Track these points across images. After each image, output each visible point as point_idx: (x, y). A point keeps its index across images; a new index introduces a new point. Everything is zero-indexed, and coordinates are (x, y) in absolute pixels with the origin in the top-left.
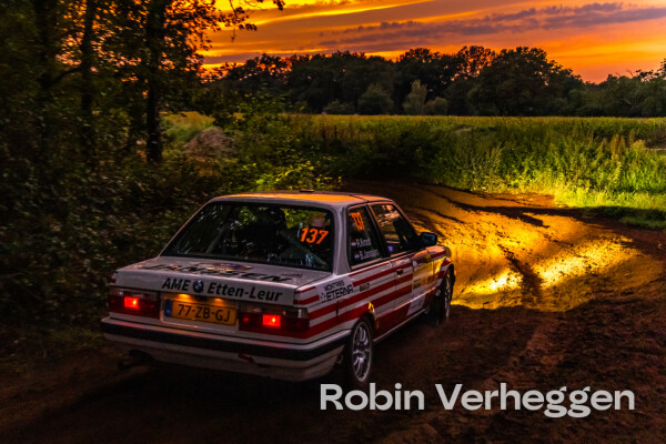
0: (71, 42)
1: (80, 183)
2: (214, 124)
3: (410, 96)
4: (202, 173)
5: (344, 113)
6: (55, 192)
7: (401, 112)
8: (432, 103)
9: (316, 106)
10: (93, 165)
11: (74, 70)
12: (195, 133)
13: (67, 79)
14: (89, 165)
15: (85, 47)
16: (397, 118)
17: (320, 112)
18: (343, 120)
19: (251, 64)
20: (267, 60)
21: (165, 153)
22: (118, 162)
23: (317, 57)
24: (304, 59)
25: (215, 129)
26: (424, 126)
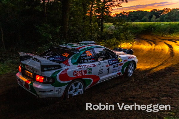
0: (89, 11)
1: (89, 35)
2: (113, 25)
3: (152, 18)
4: (110, 33)
5: (138, 22)
6: (85, 37)
7: (150, 21)
8: (157, 19)
9: (133, 21)
10: (91, 32)
11: (89, 16)
12: (109, 26)
13: (88, 18)
14: (90, 32)
15: (91, 12)
16: (149, 22)
17: (134, 22)
18: (138, 23)
19: (121, 13)
20: (124, 13)
21: (104, 30)
22: (96, 32)
23: (134, 11)
24: (131, 12)
25: (113, 26)
26: (154, 24)
